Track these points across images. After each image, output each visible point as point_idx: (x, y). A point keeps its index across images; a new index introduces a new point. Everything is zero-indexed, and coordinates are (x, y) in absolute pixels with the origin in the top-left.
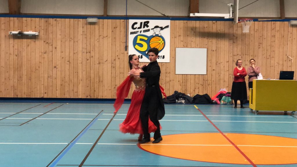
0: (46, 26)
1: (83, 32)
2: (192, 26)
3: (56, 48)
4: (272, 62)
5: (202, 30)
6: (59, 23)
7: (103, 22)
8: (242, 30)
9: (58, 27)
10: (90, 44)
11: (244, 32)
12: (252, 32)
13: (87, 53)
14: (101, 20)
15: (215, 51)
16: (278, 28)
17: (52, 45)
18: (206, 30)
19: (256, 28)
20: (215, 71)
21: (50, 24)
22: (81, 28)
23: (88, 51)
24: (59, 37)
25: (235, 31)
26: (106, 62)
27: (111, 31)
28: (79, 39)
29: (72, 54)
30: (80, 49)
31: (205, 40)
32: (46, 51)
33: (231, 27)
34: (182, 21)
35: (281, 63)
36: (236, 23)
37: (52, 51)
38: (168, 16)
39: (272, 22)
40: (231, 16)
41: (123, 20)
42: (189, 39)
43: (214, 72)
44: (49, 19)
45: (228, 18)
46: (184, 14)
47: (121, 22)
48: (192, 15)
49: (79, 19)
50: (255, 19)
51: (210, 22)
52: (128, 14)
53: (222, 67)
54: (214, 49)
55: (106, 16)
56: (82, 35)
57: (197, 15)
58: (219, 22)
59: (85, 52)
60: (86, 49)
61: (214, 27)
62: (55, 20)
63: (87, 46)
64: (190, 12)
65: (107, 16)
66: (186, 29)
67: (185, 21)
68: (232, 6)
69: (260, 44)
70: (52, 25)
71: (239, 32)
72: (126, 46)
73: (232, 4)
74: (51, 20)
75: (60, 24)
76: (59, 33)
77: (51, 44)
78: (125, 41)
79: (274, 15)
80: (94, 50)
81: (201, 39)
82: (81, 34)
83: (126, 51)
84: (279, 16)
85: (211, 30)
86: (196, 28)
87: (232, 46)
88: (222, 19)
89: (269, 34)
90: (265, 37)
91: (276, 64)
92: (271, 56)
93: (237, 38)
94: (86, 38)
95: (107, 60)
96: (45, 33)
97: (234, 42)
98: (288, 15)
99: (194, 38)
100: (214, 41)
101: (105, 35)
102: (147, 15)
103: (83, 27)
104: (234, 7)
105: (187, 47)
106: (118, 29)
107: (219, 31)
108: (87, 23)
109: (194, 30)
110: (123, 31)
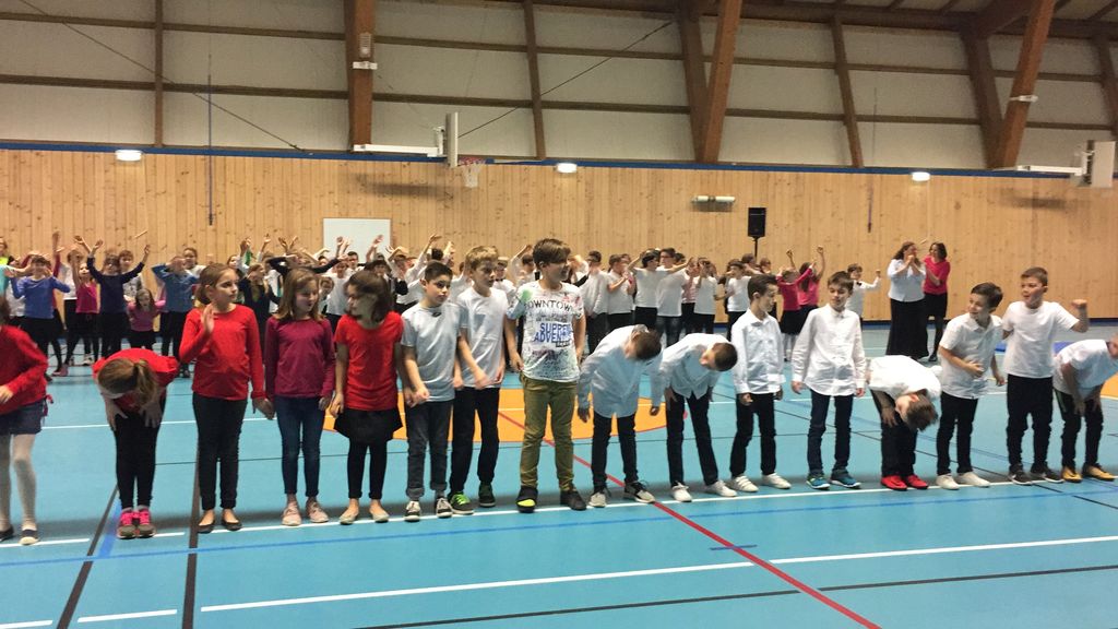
0: (15, 168)
1: (107, 181)
2: (358, 172)
3: (39, 218)
5: (378, 181)
6: (46, 162)
7: (155, 160)
8: (463, 181)
9: (44, 171)
11: (467, 185)
12: (484, 187)
13: (117, 229)
14: (150, 156)
15: (407, 226)
16: (533, 179)
17: (30, 212)
18: (388, 180)
19: (491, 177)
21: (24, 163)
22: (103, 173)
23: (119, 226)
24: (47, 192)
25: (448, 184)
27: (174, 180)
28: (97, 197)
30: (101, 221)
31: (387, 201)
32: (16, 226)
33: (439, 175)
34: (336, 161)
36: (451, 166)
37: (30, 226)
38: (303, 150)
39: (523, 166)
40: (441, 153)
41: (202, 157)
42: (352, 198)
44: (22, 151)
45: (434, 156)
46: (339, 147)
47: (198, 161)
48: (357, 148)
49: (97, 153)
50: (489, 160)
51: (397, 163)
52: (213, 145)
54: (406, 220)
55: (160, 146)
56: (104, 188)
57: (369, 148)
58: (413, 164)
59: (113, 227)
60: (115, 220)
61: (406, 172)
62: (38, 154)
63: (116, 213)
64: (352, 142)
65: (164, 146)
66: (345, 178)
67: (343, 162)
68: (442, 131)
69: (499, 210)
70: (30, 166)
71: (457, 182)
72: (211, 216)
73: (443, 127)
74: (26, 154)
75: (49, 161)
76: (46, 183)
77: (27, 210)
78: (208, 203)
79: (523, 151)
80: (134, 223)
81: (378, 199)
82: (102, 185)
83: (211, 224)
84: (535, 155)
85: (397, 180)
86: (366, 175)
87: (443, 214)
88: (422, 158)
89: (517, 191)
90: (510, 196)
93: (452, 197)
94: (115, 195)
96: (12, 183)
97: (446, 207)
98: (550, 153)
99: (363, 198)
100: (405, 201)
101: (160, 189)
102: (255, 146)
103: (106, 171)
104: (446, 133)
105: (347, 216)
106: (191, 175)
107: (415, 184)
108: (117, 163)
109: (361, 180)
110: (203, 179)
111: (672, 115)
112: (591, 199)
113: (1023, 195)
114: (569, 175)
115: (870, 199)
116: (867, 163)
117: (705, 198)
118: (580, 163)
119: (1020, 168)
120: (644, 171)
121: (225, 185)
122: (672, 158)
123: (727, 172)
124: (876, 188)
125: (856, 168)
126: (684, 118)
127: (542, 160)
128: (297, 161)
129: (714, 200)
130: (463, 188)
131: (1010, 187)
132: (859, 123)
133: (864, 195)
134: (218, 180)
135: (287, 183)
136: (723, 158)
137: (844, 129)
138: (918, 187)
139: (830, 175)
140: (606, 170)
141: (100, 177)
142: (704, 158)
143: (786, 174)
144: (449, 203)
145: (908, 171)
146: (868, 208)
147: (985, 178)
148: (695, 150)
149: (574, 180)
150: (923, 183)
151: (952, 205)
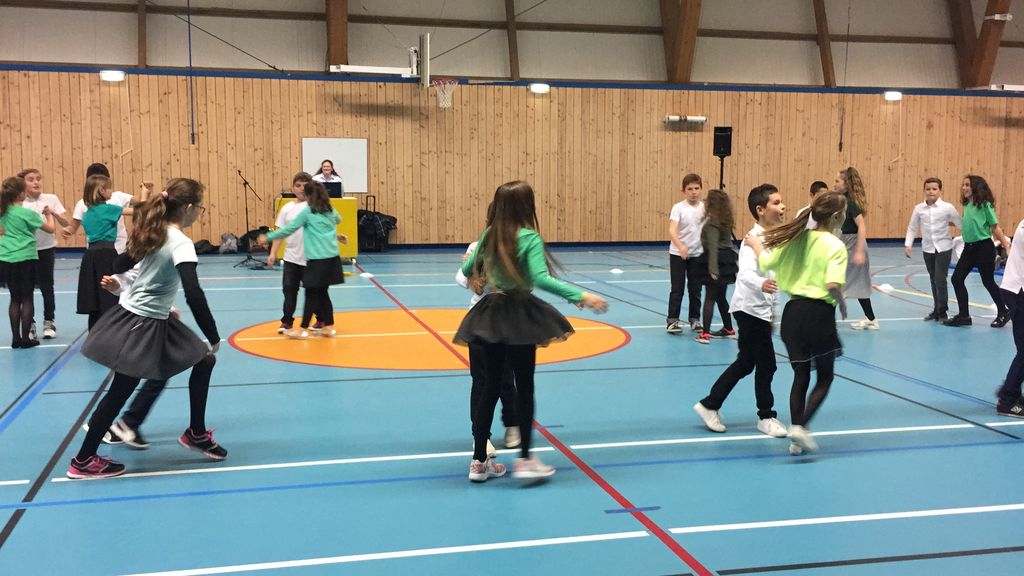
0: (4, 88)
1: (92, 101)
2: (335, 92)
3: (28, 137)
4: (498, 166)
5: (354, 101)
6: (34, 82)
7: (138, 80)
8: (437, 101)
9: (32, 92)
10: (110, 128)
11: (441, 105)
12: (458, 107)
13: (103, 148)
14: (133, 77)
15: (384, 145)
16: (506, 99)
17: (20, 131)
18: (364, 100)
19: (465, 99)
20: (385, 186)
21: (13, 83)
22: (88, 93)
23: (105, 145)
24: (35, 112)
25: (423, 104)
26: (150, 169)
27: (157, 101)
28: (83, 117)
29: (67, 151)
30: (87, 139)
31: (364, 120)
32: (7, 144)
33: (415, 96)
34: (314, 82)
35: (514, 167)
36: (425, 87)
37: (21, 145)
38: (282, 71)
39: (497, 87)
40: (415, 73)
41: (184, 77)
42: (329, 118)
43: (383, 189)
44: (11, 72)
45: (408, 76)
46: (316, 66)
47: (180, 82)
48: (333, 69)
49: (81, 74)
50: (463, 81)
51: (373, 84)
52: (194, 65)
53: (399, 176)
54: (382, 139)
55: (142, 67)
56: (90, 108)
57: (344, 68)
58: (390, 85)
59: (100, 146)
60: (101, 139)
61: (381, 94)
62: (25, 75)
63: (102, 132)
64: (329, 62)
65: (147, 66)
66: (323, 98)
67: (320, 82)
68: (416, 51)
69: (473, 129)
70: (18, 86)
71: (432, 103)
72: (193, 135)
73: (418, 49)
74: (15, 75)
75: (37, 85)
76: (34, 102)
77: (17, 128)
78: (190, 123)
79: (498, 72)
80: (119, 141)
81: (354, 118)
82: (88, 105)
83: (193, 143)
84: (509, 76)
85: (373, 100)
86: (343, 96)
87: (418, 134)
88: (396, 78)
89: (491, 111)
90: (484, 116)
91: (505, 170)
92: (496, 154)
93: (427, 117)
94: (100, 115)
95: (151, 164)
97: (421, 126)
98: (524, 74)
99: (340, 117)
100: (381, 121)
101: (144, 109)
102: (236, 67)
103: (91, 91)
104: (420, 54)
105: (325, 136)
106: (173, 96)
107: (391, 104)
108: (101, 83)
109: (338, 100)
110: (184, 100)
111: (646, 36)
112: (564, 119)
113: (997, 114)
114: (542, 95)
115: (842, 119)
116: (839, 83)
117: (677, 118)
118: (552, 83)
119: (994, 87)
120: (617, 91)
121: (206, 105)
122: (645, 79)
123: (698, 92)
124: (848, 107)
125: (828, 88)
126: (657, 39)
127: (516, 81)
128: (275, 82)
129: (686, 120)
130: (438, 107)
131: (984, 106)
132: (831, 43)
133: (836, 114)
134: (201, 100)
135: (266, 103)
136: (695, 78)
137: (818, 49)
138: (890, 108)
139: (802, 95)
140: (578, 90)
141: (86, 97)
142: (676, 79)
143: (758, 94)
144: (424, 123)
145: (881, 91)
146: (839, 126)
147: (957, 98)
148: (668, 71)
149: (546, 101)
150: (895, 103)
151: (925, 124)
